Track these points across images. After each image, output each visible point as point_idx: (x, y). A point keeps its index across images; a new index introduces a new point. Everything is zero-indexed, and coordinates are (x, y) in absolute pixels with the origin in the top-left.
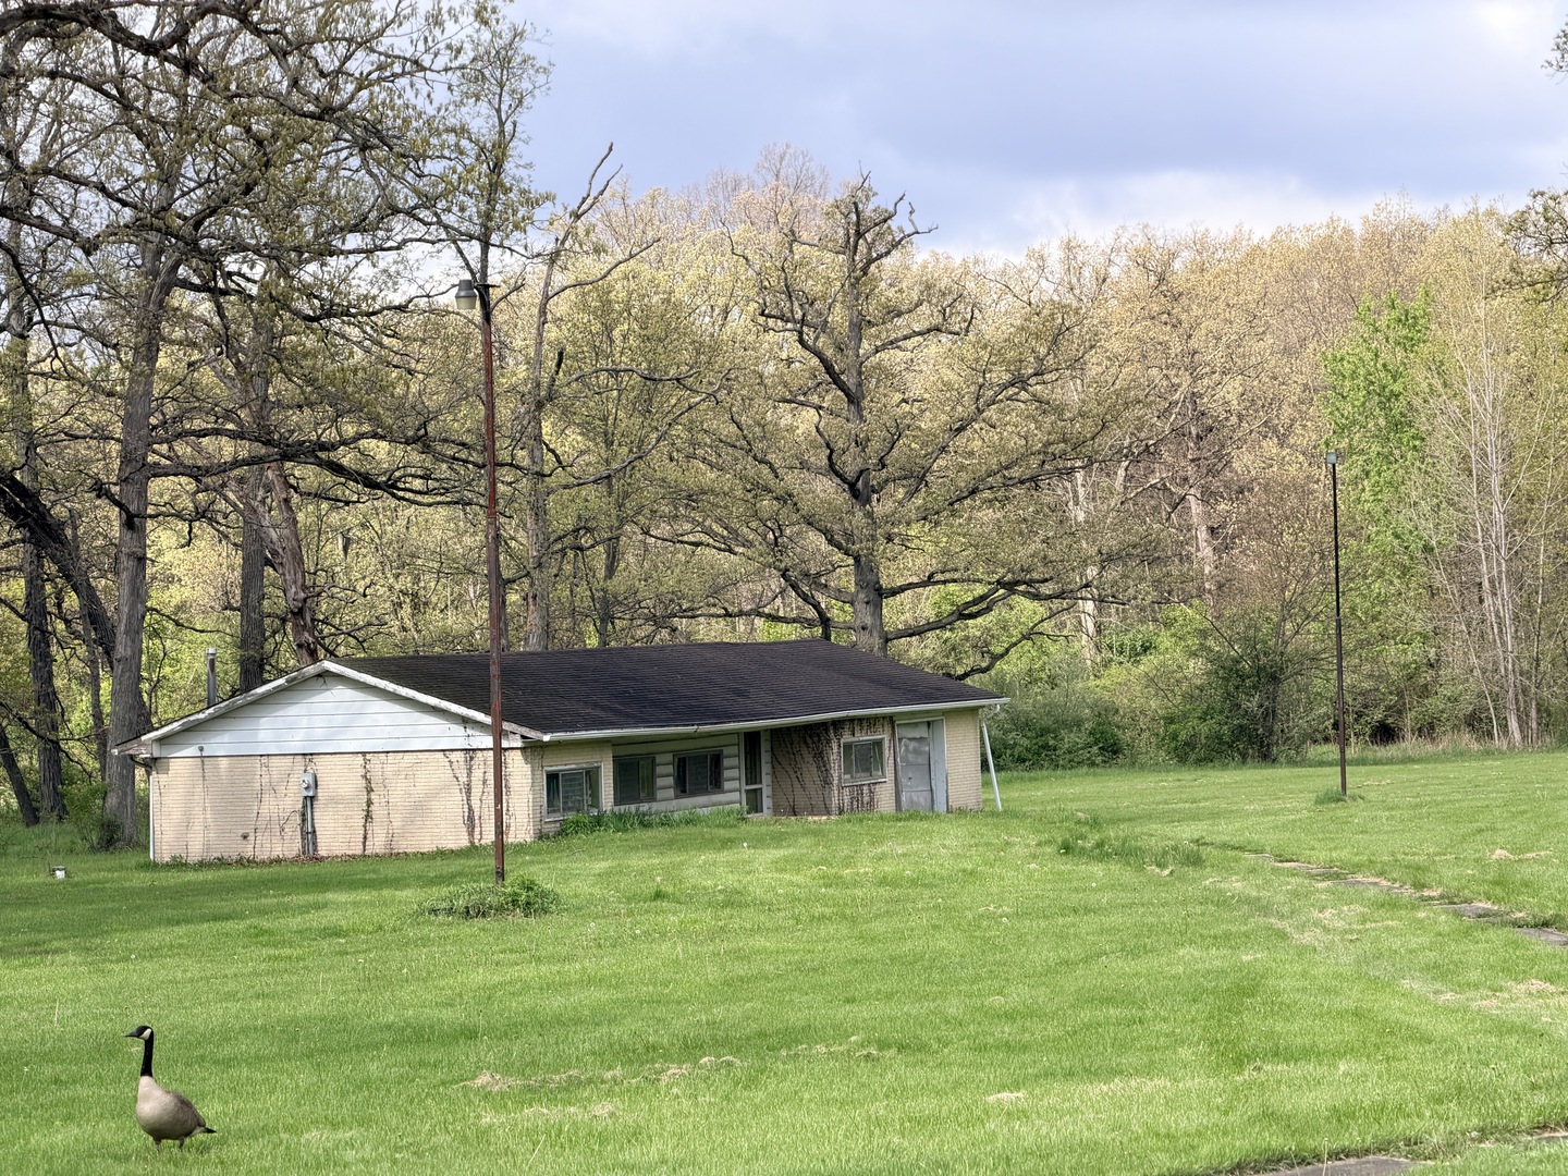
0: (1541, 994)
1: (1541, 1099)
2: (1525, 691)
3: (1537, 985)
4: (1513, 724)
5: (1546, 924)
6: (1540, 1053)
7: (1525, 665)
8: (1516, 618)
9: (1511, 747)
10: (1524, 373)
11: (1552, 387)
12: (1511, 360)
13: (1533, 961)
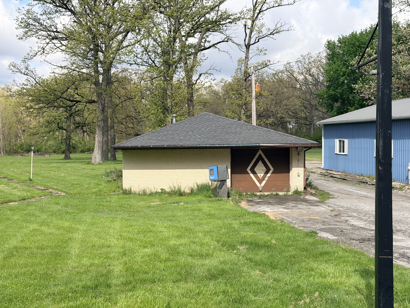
0: (3, 187)
1: (2, 200)
2: (4, 148)
3: (3, 185)
4: (2, 153)
5: (5, 178)
6: (3, 194)
7: (4, 145)
8: (3, 139)
9: (2, 156)
10: (4, 108)
11: (8, 110)
12: (3, 106)
13: (3, 182)
